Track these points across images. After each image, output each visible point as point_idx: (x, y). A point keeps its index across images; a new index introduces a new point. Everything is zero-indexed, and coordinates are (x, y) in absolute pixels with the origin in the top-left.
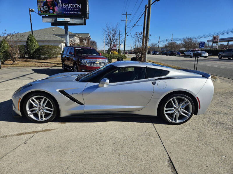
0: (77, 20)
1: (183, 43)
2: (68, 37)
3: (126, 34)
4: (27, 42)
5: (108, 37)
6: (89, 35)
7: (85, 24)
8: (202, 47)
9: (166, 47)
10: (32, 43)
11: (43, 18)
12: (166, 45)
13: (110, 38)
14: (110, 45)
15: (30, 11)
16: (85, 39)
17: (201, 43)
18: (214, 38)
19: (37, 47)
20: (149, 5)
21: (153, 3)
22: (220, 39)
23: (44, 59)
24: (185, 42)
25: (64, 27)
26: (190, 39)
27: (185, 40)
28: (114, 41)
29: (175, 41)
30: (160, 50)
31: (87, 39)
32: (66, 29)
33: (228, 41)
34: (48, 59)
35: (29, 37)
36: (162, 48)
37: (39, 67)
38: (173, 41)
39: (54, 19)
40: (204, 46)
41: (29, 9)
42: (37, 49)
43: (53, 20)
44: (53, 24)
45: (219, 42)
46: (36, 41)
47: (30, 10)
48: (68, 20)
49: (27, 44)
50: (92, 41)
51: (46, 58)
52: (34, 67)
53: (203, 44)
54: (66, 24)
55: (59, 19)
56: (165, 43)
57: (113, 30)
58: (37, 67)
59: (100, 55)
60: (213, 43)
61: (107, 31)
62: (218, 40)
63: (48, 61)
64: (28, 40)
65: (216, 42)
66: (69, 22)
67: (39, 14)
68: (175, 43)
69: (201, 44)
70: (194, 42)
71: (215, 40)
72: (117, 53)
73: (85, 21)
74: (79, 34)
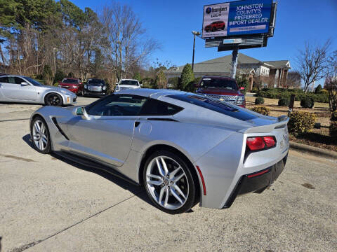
0: (251, 40)
5: (305, 63)
6: (288, 62)
10: (186, 75)
16: (280, 70)
19: (192, 80)
25: (231, 51)
31: (283, 69)
32: (235, 54)
35: (185, 67)
43: (218, 44)
48: (239, 41)
49: (181, 76)
54: (235, 48)
64: (183, 70)
66: (240, 43)
67: (202, 37)
73: (265, 41)
74: (270, 62)
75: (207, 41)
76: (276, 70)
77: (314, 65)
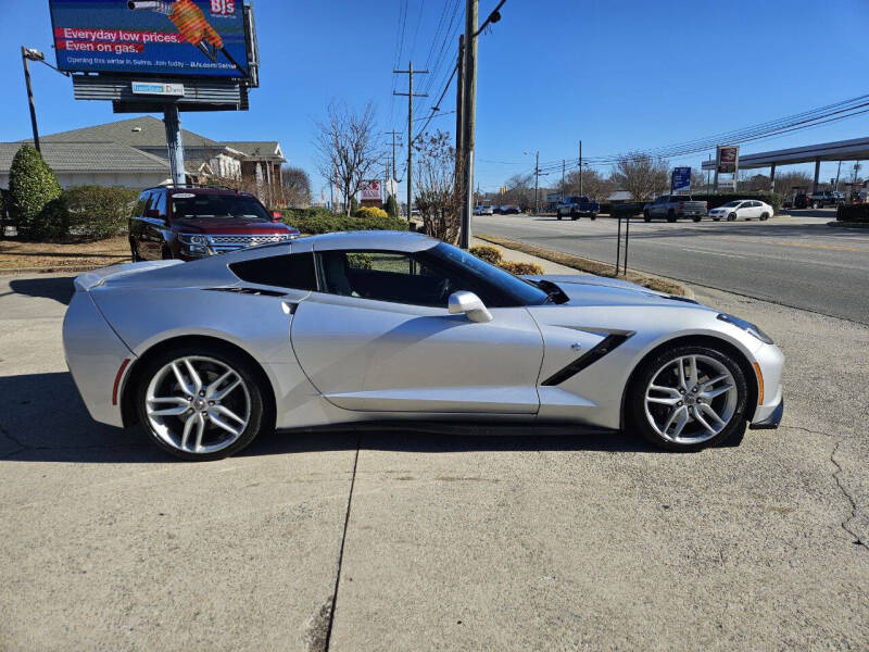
0: (210, 91)
1: (620, 173)
2: (179, 154)
3: (411, 144)
4: (12, 176)
5: (335, 152)
6: (278, 147)
7: (244, 106)
8: (681, 186)
9: (564, 188)
10: (29, 180)
11: (74, 82)
12: (562, 181)
13: (346, 157)
14: (347, 185)
15: (24, 57)
16: (263, 165)
17: (677, 172)
18: (722, 153)
19: (53, 195)
20: (471, 35)
21: (482, 29)
22: (743, 159)
23: (82, 240)
24: (626, 171)
25: (160, 116)
26: (643, 158)
27: (624, 163)
28: (361, 167)
29: (593, 167)
30: (545, 198)
31: (270, 163)
32: (172, 126)
33: (773, 165)
34: (96, 241)
35: (18, 156)
36: (550, 193)
37: (50, 271)
38: (584, 168)
39: (120, 88)
40: (688, 184)
41: (23, 48)
42: (54, 202)
43: (115, 91)
44: (119, 107)
45: (740, 168)
46: (50, 170)
47: (26, 53)
48: (176, 89)
49: (11, 184)
50: (290, 169)
51: (91, 236)
52: (30, 271)
53: (683, 175)
54: (169, 106)
55: (140, 88)
56: (560, 177)
57: (354, 129)
58: (43, 271)
59: (271, 219)
60: (720, 170)
61: (332, 131)
62: (734, 160)
63: (96, 248)
64: (14, 167)
65: (731, 169)
66: (182, 97)
67: (60, 69)
68: (591, 174)
69: (679, 177)
70: (659, 170)
71: (725, 160)
72: (384, 213)
73: (244, 95)
74: (235, 145)
75: (77, 80)
76: (255, 163)
77: (351, 155)
